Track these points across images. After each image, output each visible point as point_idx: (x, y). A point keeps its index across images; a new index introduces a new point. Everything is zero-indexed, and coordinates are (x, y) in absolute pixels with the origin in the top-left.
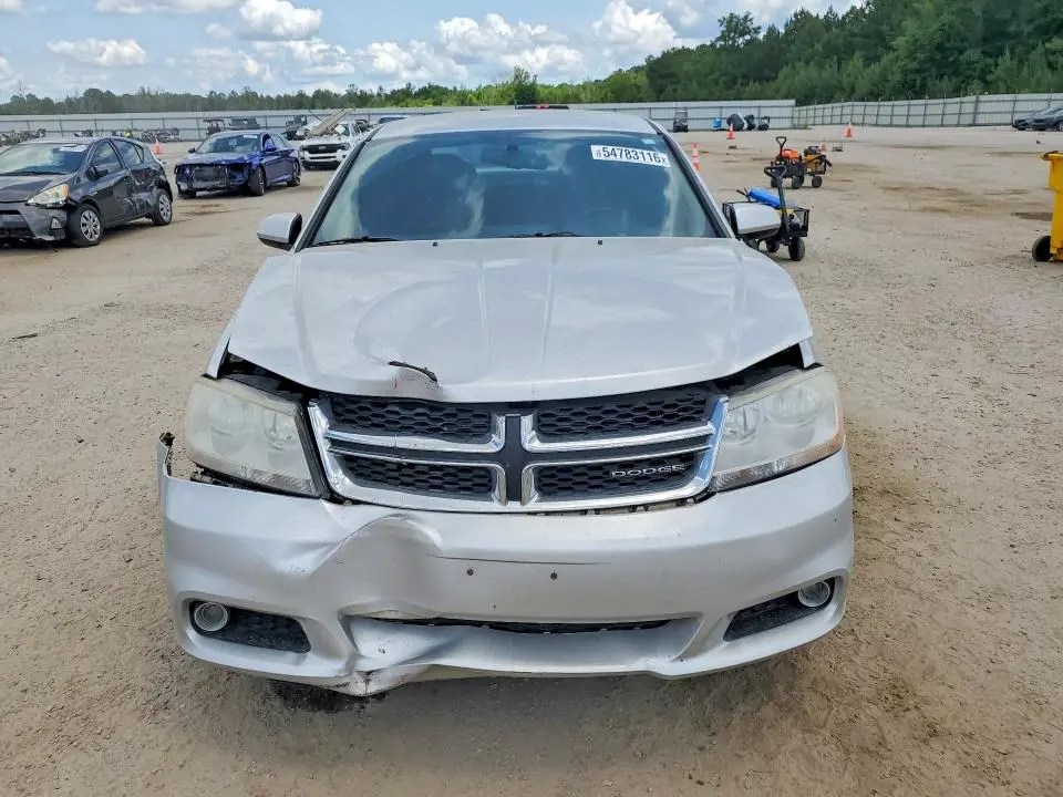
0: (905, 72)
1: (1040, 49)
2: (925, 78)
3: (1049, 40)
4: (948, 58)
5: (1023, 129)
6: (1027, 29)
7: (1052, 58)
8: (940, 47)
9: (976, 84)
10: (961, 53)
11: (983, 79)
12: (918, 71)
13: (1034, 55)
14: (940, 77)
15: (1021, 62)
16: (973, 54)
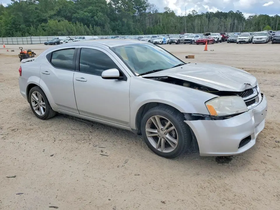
0: (6, 30)
1: (40, 25)
2: (12, 32)
3: (41, 23)
4: (17, 26)
5: (47, 45)
6: (35, 20)
7: (43, 28)
8: (13, 23)
9: (27, 34)
10: (20, 25)
11: (28, 32)
12: (10, 29)
13: (39, 27)
14: (17, 31)
15: (36, 29)
16: (23, 26)
